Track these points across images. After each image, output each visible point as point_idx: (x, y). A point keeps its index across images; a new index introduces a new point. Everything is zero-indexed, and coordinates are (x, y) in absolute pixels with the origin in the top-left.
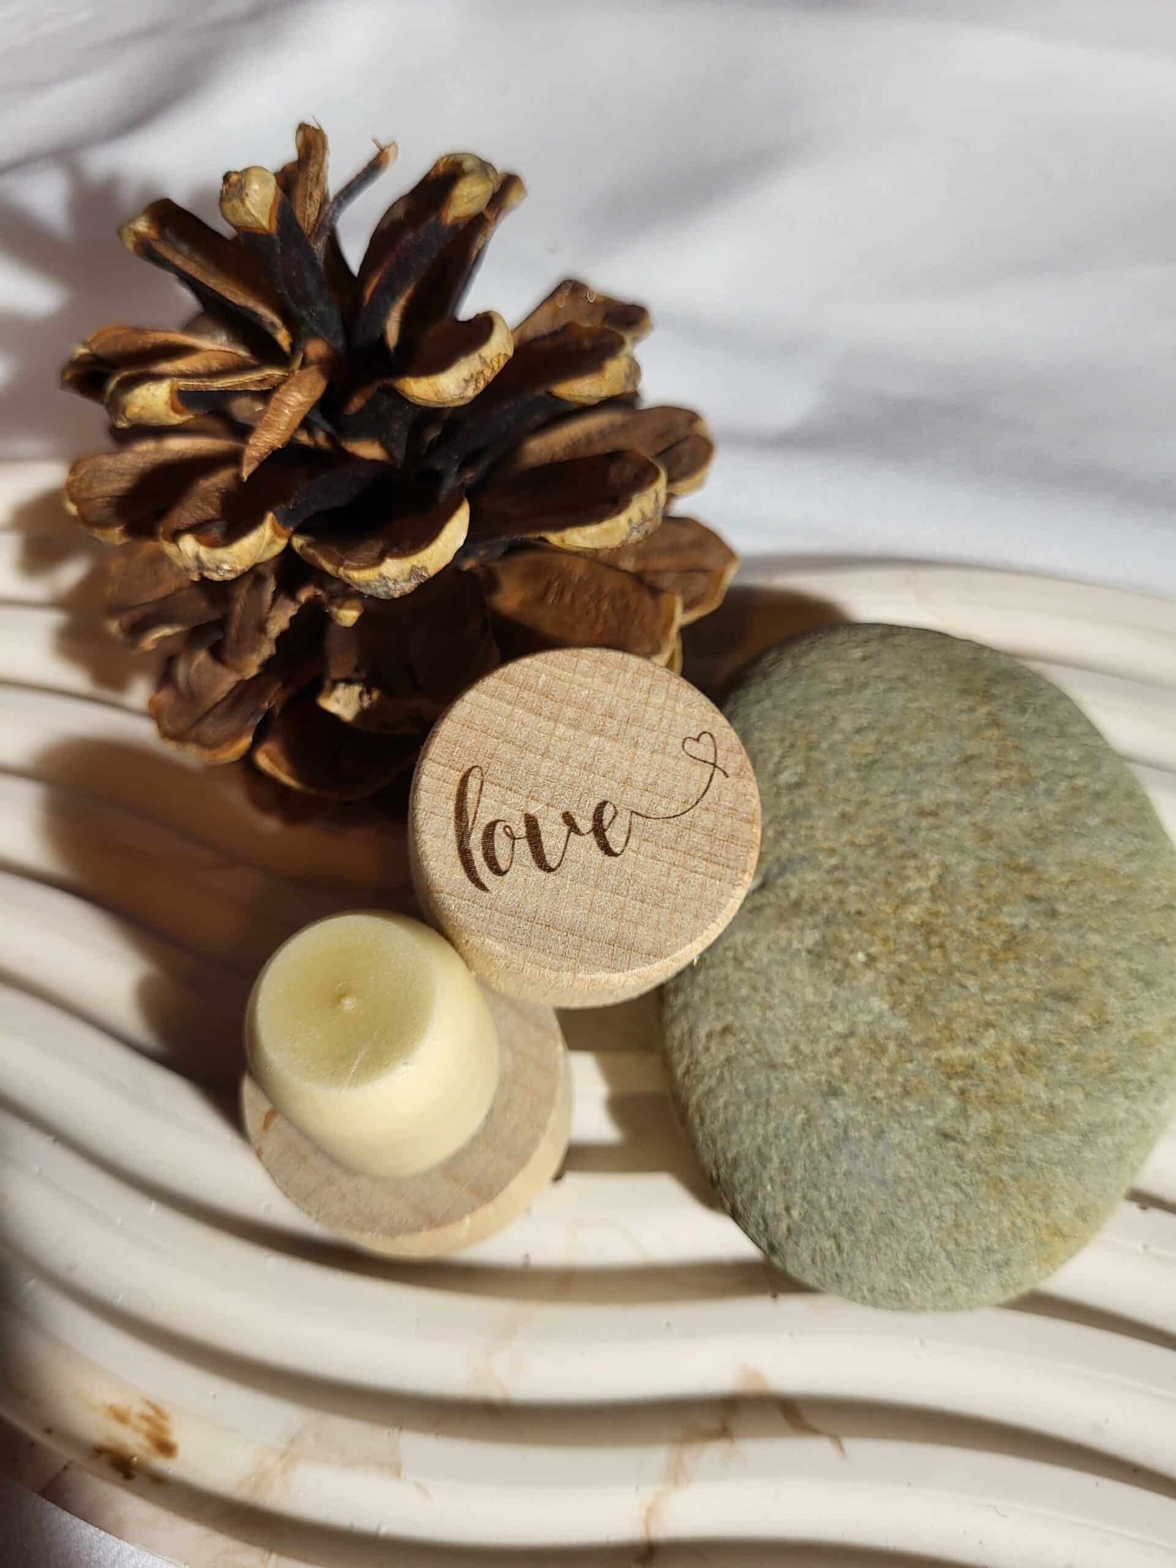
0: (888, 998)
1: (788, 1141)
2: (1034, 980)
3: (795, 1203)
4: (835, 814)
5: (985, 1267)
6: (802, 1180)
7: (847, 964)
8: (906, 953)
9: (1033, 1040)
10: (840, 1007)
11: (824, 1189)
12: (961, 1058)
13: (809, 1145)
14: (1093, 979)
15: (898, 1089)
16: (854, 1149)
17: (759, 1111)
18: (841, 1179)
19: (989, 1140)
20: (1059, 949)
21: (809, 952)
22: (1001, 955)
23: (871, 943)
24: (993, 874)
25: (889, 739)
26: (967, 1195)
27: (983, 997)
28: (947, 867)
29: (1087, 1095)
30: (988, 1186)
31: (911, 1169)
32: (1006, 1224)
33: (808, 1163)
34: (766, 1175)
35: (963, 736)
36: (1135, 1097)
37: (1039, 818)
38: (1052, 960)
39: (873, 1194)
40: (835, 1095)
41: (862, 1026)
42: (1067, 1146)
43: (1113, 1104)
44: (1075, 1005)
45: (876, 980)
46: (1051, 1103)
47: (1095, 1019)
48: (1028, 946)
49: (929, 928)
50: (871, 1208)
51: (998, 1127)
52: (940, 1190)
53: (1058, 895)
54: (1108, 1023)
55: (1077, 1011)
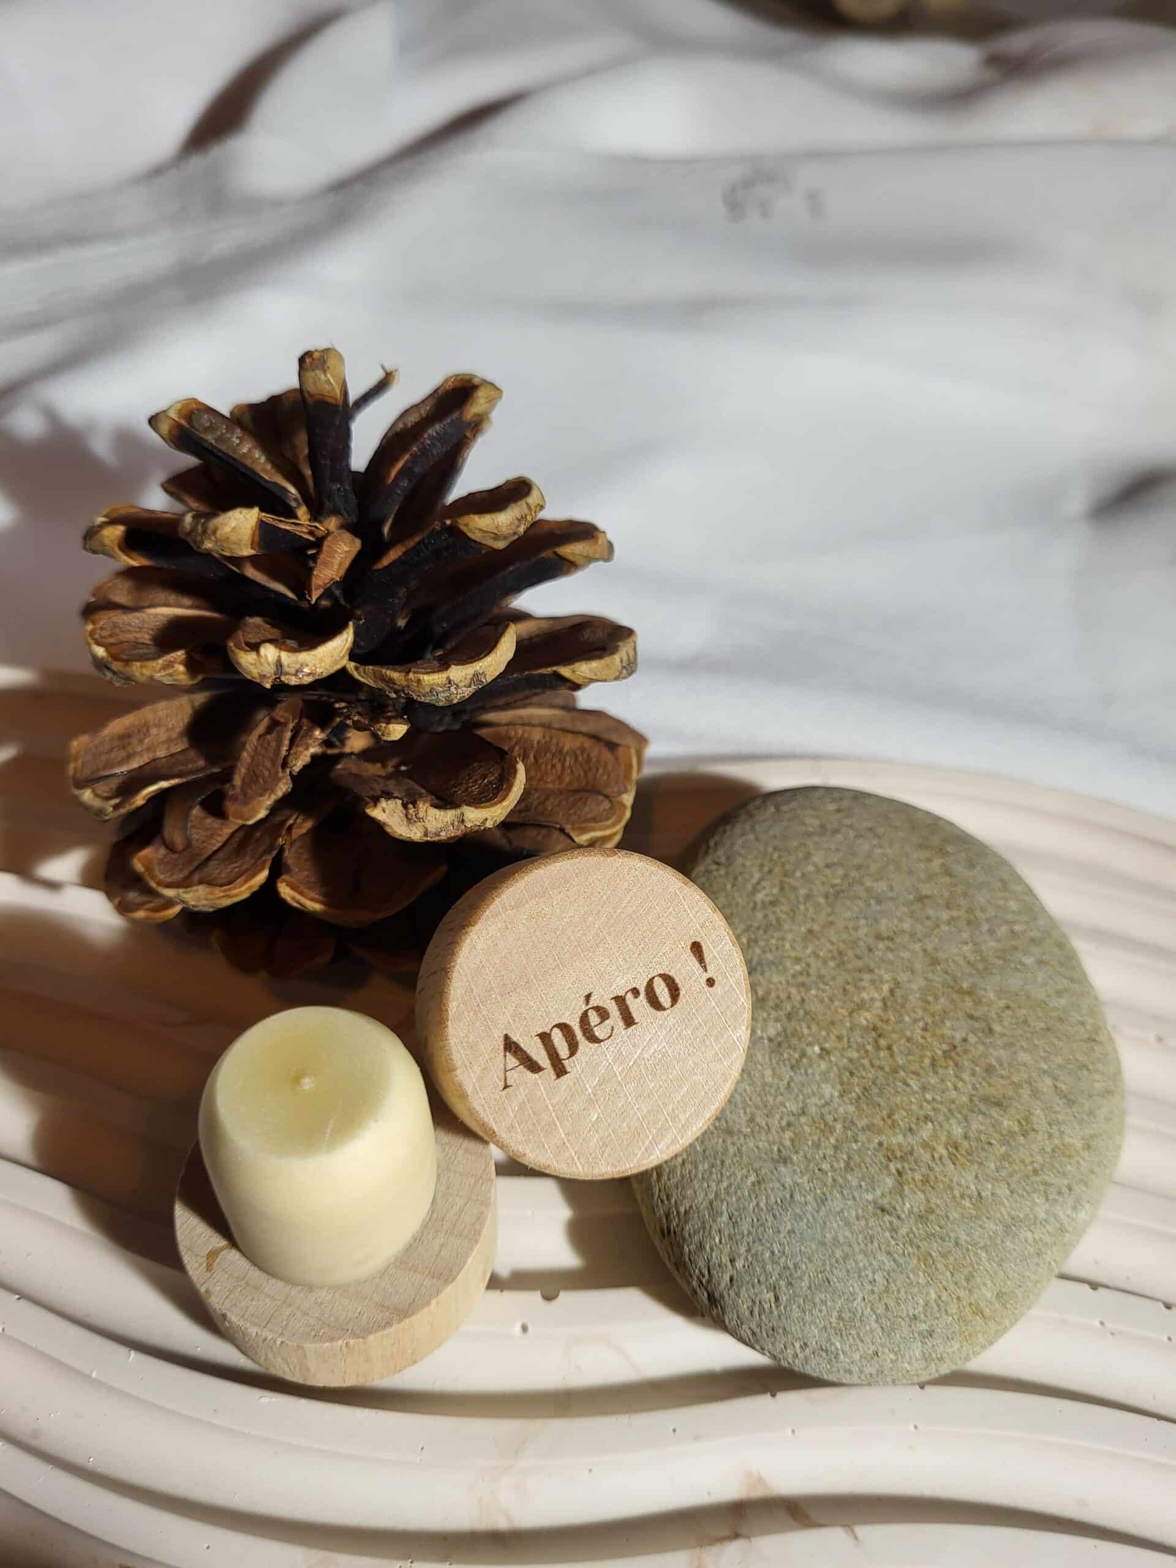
0: (839, 1087)
1: (738, 1199)
2: (970, 1087)
3: (739, 1255)
4: (803, 929)
5: (911, 1335)
6: (749, 1233)
7: (803, 1054)
8: (858, 1051)
9: (966, 1137)
10: (796, 1090)
11: (768, 1245)
12: (900, 1145)
13: (758, 1204)
14: (1021, 1091)
15: (842, 1165)
16: (798, 1211)
17: (714, 1170)
18: (784, 1237)
19: (922, 1218)
20: (994, 1062)
21: (770, 1040)
22: (942, 1062)
23: (826, 1040)
24: (939, 993)
25: (854, 874)
26: (899, 1265)
27: (924, 1096)
28: (899, 983)
29: (1012, 1192)
30: (919, 1259)
31: (850, 1235)
32: (933, 1296)
33: (755, 1220)
34: (715, 1227)
35: (919, 880)
36: (1055, 1200)
37: (981, 952)
38: (987, 1071)
39: (813, 1253)
40: (785, 1163)
41: (814, 1108)
42: (992, 1234)
43: (1034, 1203)
44: (1005, 1112)
45: (829, 1070)
46: (979, 1194)
47: (1022, 1125)
48: (966, 1057)
49: (879, 1032)
50: (810, 1266)
51: (930, 1208)
52: (874, 1257)
53: (994, 1016)
54: (1033, 1130)
55: (1006, 1117)
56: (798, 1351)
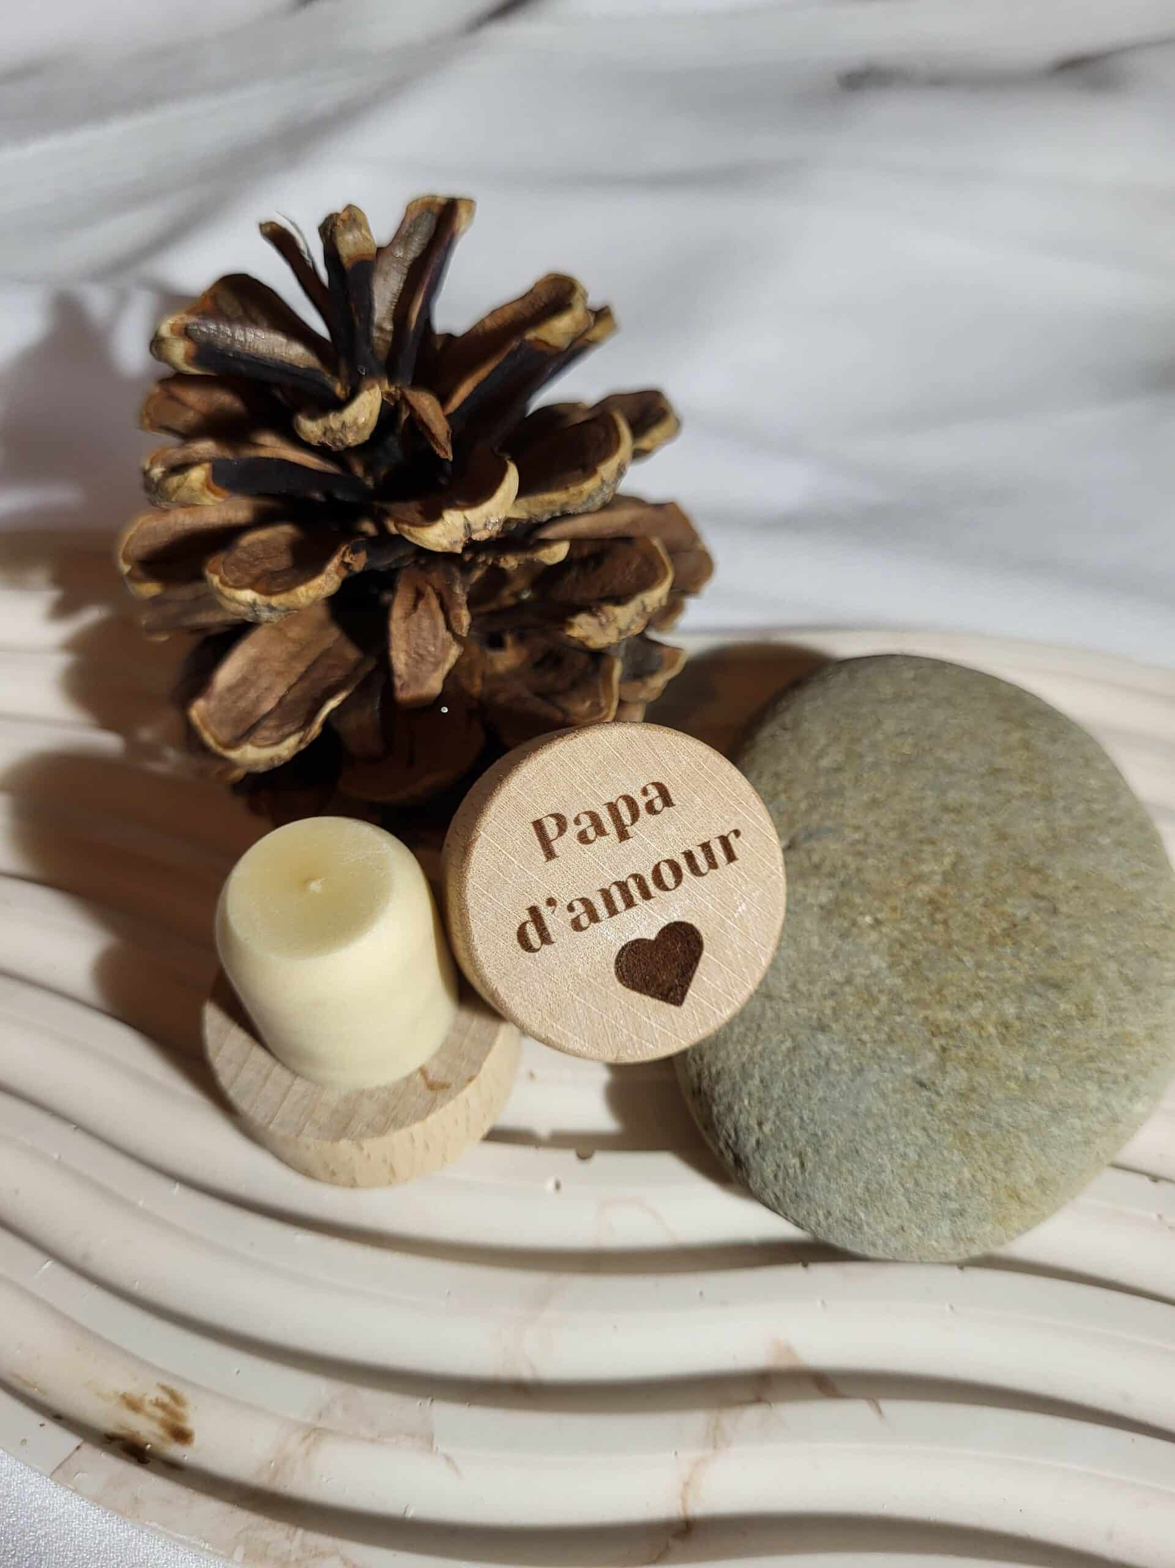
0: (887, 958)
1: (772, 1063)
2: (1027, 966)
3: (767, 1119)
4: (865, 797)
5: (940, 1213)
6: (780, 1098)
7: (854, 923)
8: (912, 923)
9: (1018, 1017)
10: (841, 958)
11: (798, 1111)
12: (947, 1022)
13: (791, 1070)
14: (1083, 975)
15: (883, 1037)
16: (832, 1079)
17: (748, 1033)
18: (815, 1104)
19: (963, 1096)
20: (1055, 943)
21: (822, 907)
22: (1000, 940)
23: (880, 910)
24: (1004, 870)
25: (926, 744)
26: (933, 1141)
27: (977, 973)
28: (961, 857)
29: (1062, 1077)
30: (955, 1136)
31: (884, 1108)
32: (967, 1174)
33: (787, 1085)
34: (745, 1090)
35: (994, 753)
36: (1109, 1089)
37: (1054, 829)
38: (1047, 951)
39: (843, 1123)
40: (823, 1031)
41: (859, 978)
42: (1036, 1117)
43: (1086, 1090)
44: (1063, 994)
45: (879, 941)
46: (1027, 1076)
47: (1080, 1009)
48: (1026, 936)
49: (936, 905)
51: (973, 1086)
52: (908, 1131)
53: (1061, 897)
54: (1092, 1015)
55: (1064, 1000)
56: (821, 1218)
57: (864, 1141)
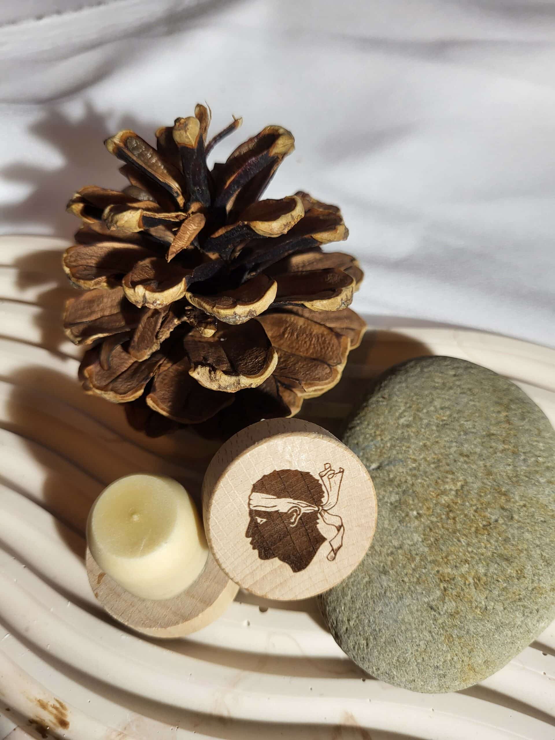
0: (422, 536)
1: (358, 589)
2: (494, 548)
3: (352, 619)
4: (421, 444)
5: (434, 676)
6: (360, 608)
7: (407, 515)
8: (437, 518)
9: (485, 575)
10: (399, 534)
11: (368, 616)
12: (449, 574)
13: (367, 594)
14: (522, 555)
15: (415, 580)
16: (387, 601)
18: (377, 614)
19: (452, 616)
20: (510, 536)
21: (391, 504)
22: (482, 531)
23: (421, 508)
24: (488, 492)
25: (455, 415)
26: (434, 639)
27: (467, 549)
28: (467, 483)
29: (505, 609)
30: (446, 637)
31: (411, 619)
32: (449, 658)
33: (364, 602)
34: (343, 601)
35: (491, 424)
36: (528, 616)
37: (517, 472)
38: (505, 540)
39: (390, 626)
40: (385, 574)
41: (407, 545)
42: (488, 630)
43: (516, 617)
44: (510, 564)
45: (419, 526)
46: (486, 607)
47: (518, 573)
48: (495, 530)
49: (451, 509)
50: (387, 631)
51: (458, 611)
52: (422, 632)
53: (516, 510)
54: (524, 577)
55: (510, 568)
56: (375, 670)
57: (399, 636)
